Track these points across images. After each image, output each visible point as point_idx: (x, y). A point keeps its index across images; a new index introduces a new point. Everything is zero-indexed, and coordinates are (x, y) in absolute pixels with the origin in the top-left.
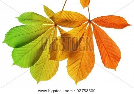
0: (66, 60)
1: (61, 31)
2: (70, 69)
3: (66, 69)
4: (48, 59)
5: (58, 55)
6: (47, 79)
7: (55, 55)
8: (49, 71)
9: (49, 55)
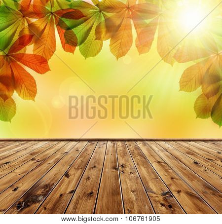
0: (109, 40)
2: (112, 47)
3: (109, 47)
4: (94, 39)
5: (102, 36)
6: (93, 56)
7: (100, 35)
8: (94, 49)
9: (95, 36)
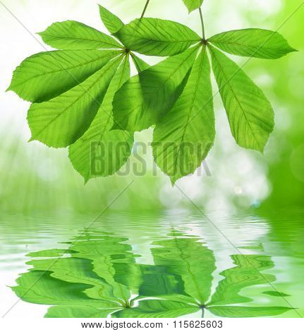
1: (138, 63)
